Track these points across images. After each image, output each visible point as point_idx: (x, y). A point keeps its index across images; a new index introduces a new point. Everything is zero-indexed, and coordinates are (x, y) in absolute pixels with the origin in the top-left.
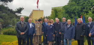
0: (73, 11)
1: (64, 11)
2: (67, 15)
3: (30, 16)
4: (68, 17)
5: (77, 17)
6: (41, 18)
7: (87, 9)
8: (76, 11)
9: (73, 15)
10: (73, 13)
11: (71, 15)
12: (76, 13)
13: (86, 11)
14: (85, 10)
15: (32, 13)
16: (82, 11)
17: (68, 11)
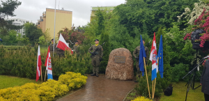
0: (138, 20)
1: (117, 18)
2: (123, 28)
3: (39, 23)
4: (124, 32)
5: (146, 34)
6: (66, 29)
7: (168, 17)
8: (144, 21)
9: (136, 30)
10: (136, 24)
11: (132, 29)
12: (145, 27)
13: (165, 23)
14: (163, 20)
15: (45, 17)
16: (156, 21)
17: (126, 19)
